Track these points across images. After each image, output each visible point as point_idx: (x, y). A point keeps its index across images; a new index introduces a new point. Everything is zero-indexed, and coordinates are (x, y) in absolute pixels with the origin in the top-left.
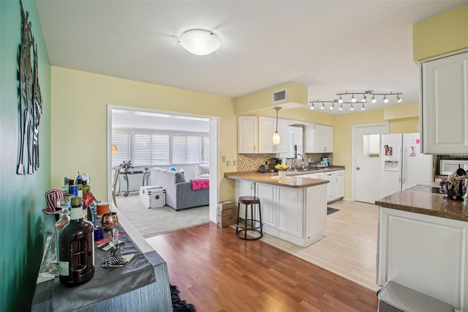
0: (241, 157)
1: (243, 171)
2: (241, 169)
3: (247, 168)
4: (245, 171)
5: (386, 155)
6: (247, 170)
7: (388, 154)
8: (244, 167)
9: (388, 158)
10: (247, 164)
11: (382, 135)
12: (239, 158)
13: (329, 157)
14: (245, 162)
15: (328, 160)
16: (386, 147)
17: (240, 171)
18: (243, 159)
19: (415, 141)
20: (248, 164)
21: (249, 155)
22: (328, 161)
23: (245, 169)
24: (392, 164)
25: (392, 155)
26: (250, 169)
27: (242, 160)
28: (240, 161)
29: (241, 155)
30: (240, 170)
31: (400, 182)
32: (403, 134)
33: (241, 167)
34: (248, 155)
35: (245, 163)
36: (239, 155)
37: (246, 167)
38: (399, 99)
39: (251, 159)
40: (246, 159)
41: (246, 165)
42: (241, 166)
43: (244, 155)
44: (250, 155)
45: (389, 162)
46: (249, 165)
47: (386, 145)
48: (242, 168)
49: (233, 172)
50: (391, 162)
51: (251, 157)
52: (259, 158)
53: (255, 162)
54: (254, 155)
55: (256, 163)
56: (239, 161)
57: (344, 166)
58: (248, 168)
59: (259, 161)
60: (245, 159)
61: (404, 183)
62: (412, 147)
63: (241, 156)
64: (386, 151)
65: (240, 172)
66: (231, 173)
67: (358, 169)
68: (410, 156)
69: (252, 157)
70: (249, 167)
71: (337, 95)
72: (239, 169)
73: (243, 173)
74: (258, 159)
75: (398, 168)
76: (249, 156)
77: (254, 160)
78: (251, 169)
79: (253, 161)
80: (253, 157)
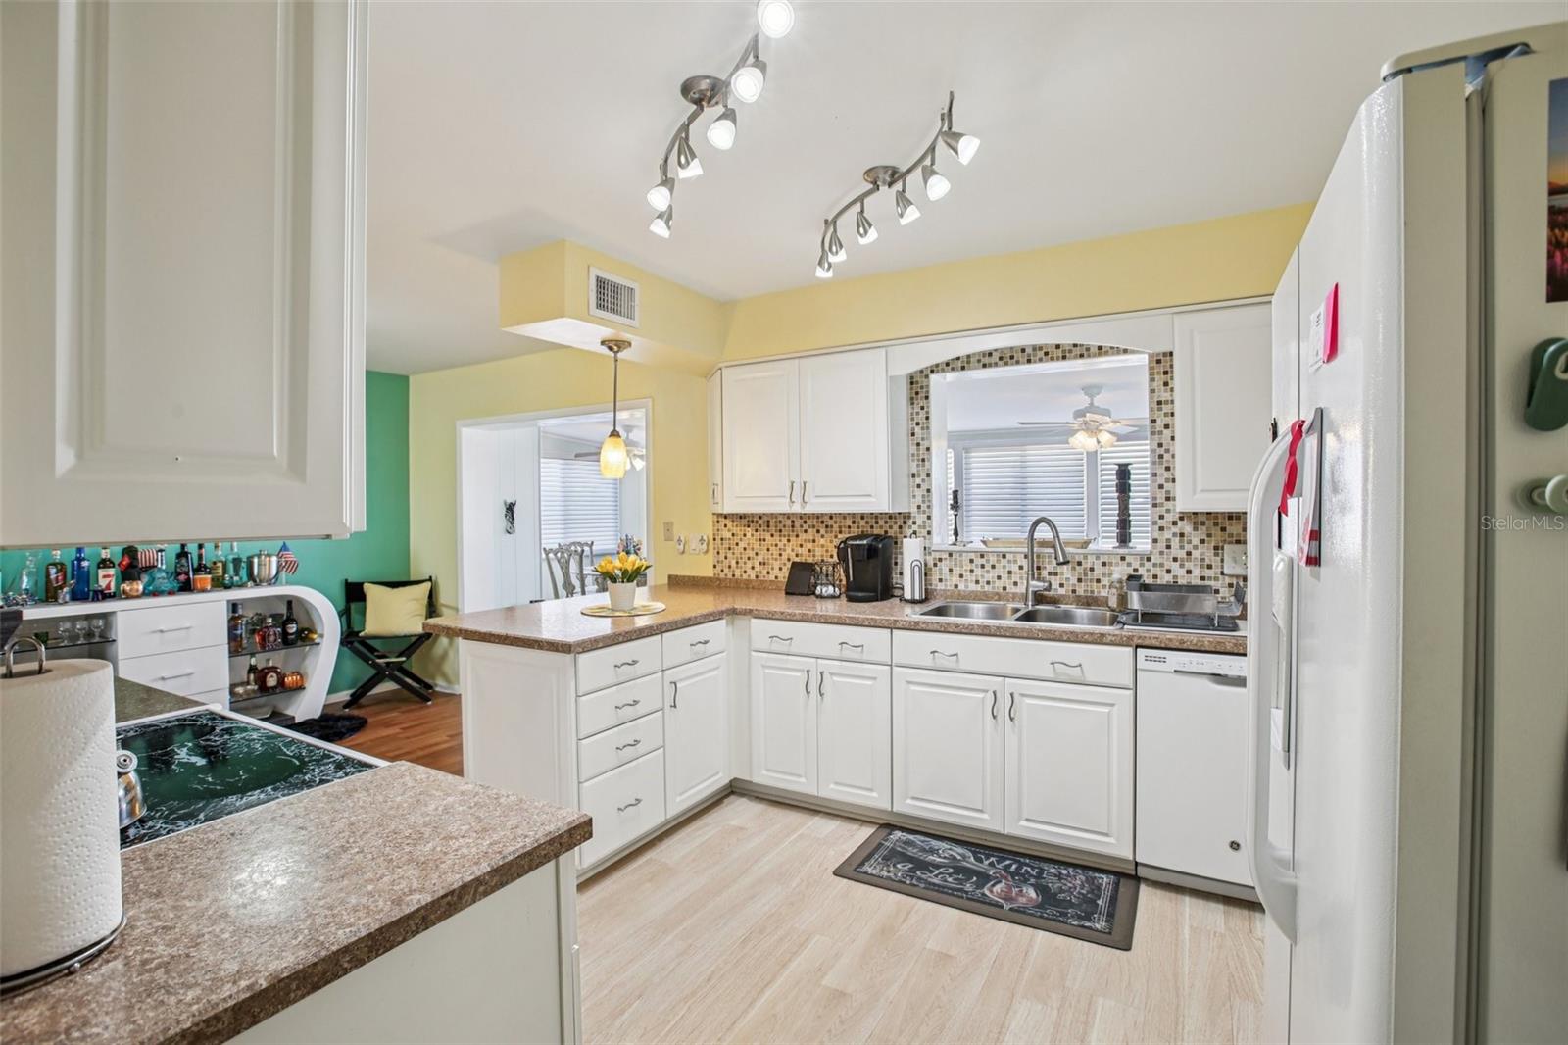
0: (726, 526)
1: (734, 576)
2: (726, 570)
3: (753, 568)
4: (745, 577)
6: (753, 577)
8: (737, 562)
10: (751, 554)
12: (718, 530)
14: (742, 545)
17: (722, 576)
18: (733, 535)
20: (757, 554)
23: (745, 572)
26: (765, 572)
27: (729, 535)
28: (722, 539)
29: (726, 517)
30: (722, 571)
33: (726, 562)
35: (745, 549)
36: (720, 519)
37: (749, 564)
39: (768, 536)
40: (749, 535)
41: (749, 558)
42: (726, 558)
43: (741, 517)
44: (766, 518)
46: (760, 558)
48: (730, 567)
49: (693, 577)
51: (768, 527)
52: (806, 531)
53: (789, 550)
54: (780, 518)
55: (794, 554)
56: (719, 541)
58: (758, 568)
59: (810, 545)
60: (745, 535)
63: (728, 522)
65: (719, 579)
66: (689, 577)
69: (773, 529)
70: (760, 563)
72: (719, 568)
73: (732, 585)
74: (803, 536)
76: (760, 522)
77: (784, 540)
78: (768, 573)
79: (781, 545)
80: (780, 527)
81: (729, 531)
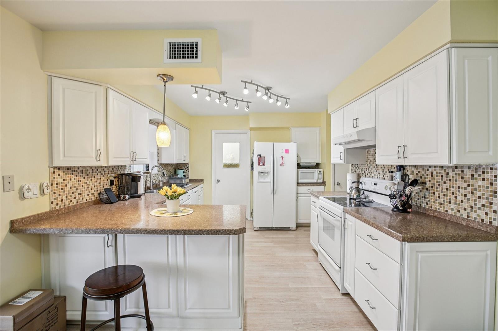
0: (59, 175)
1: (65, 205)
2: (60, 203)
3: (75, 198)
4: (71, 204)
5: (259, 165)
6: (75, 203)
7: (261, 165)
8: (67, 197)
9: (261, 168)
10: (74, 190)
11: (255, 143)
12: (54, 178)
13: (184, 169)
14: (69, 185)
15: (184, 172)
16: (259, 156)
17: (58, 207)
18: (64, 180)
19: (284, 151)
20: (77, 189)
21: (78, 168)
22: (184, 174)
23: (71, 201)
24: (264, 175)
25: (264, 165)
26: (81, 198)
27: (61, 181)
28: (57, 184)
29: (59, 169)
30: (57, 204)
31: (272, 193)
32: (274, 143)
33: (60, 198)
34: (76, 169)
35: (71, 188)
36: (55, 171)
37: (73, 196)
38: (287, 104)
39: (82, 179)
40: (73, 179)
41: (73, 193)
42: (60, 195)
43: (68, 169)
44: (81, 169)
45: (261, 172)
46: (79, 191)
47: (259, 154)
48: (62, 200)
49: (38, 215)
50: (263, 172)
51: (82, 173)
52: (98, 174)
53: (91, 184)
54: (88, 168)
55: (93, 186)
56: (54, 185)
57: (203, 179)
58: (77, 197)
59: (99, 181)
60: (71, 179)
61: (275, 194)
62: (282, 157)
63: (61, 172)
64: (259, 161)
65: (57, 210)
66: (34, 216)
67: (218, 181)
68: (281, 166)
69: (84, 174)
70: (79, 194)
71: (242, 81)
72: (55, 203)
73: (66, 211)
74: (97, 177)
75: (269, 179)
76: (78, 171)
77: (89, 179)
78: (83, 199)
79: (88, 183)
80: (88, 173)
81: (61, 178)
